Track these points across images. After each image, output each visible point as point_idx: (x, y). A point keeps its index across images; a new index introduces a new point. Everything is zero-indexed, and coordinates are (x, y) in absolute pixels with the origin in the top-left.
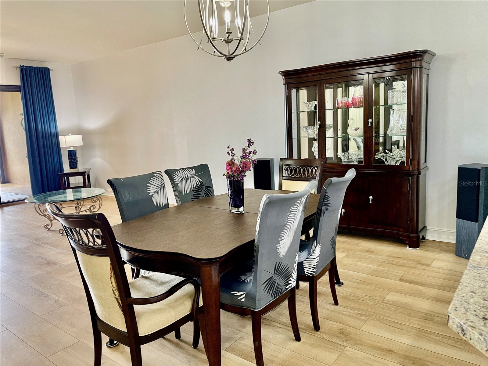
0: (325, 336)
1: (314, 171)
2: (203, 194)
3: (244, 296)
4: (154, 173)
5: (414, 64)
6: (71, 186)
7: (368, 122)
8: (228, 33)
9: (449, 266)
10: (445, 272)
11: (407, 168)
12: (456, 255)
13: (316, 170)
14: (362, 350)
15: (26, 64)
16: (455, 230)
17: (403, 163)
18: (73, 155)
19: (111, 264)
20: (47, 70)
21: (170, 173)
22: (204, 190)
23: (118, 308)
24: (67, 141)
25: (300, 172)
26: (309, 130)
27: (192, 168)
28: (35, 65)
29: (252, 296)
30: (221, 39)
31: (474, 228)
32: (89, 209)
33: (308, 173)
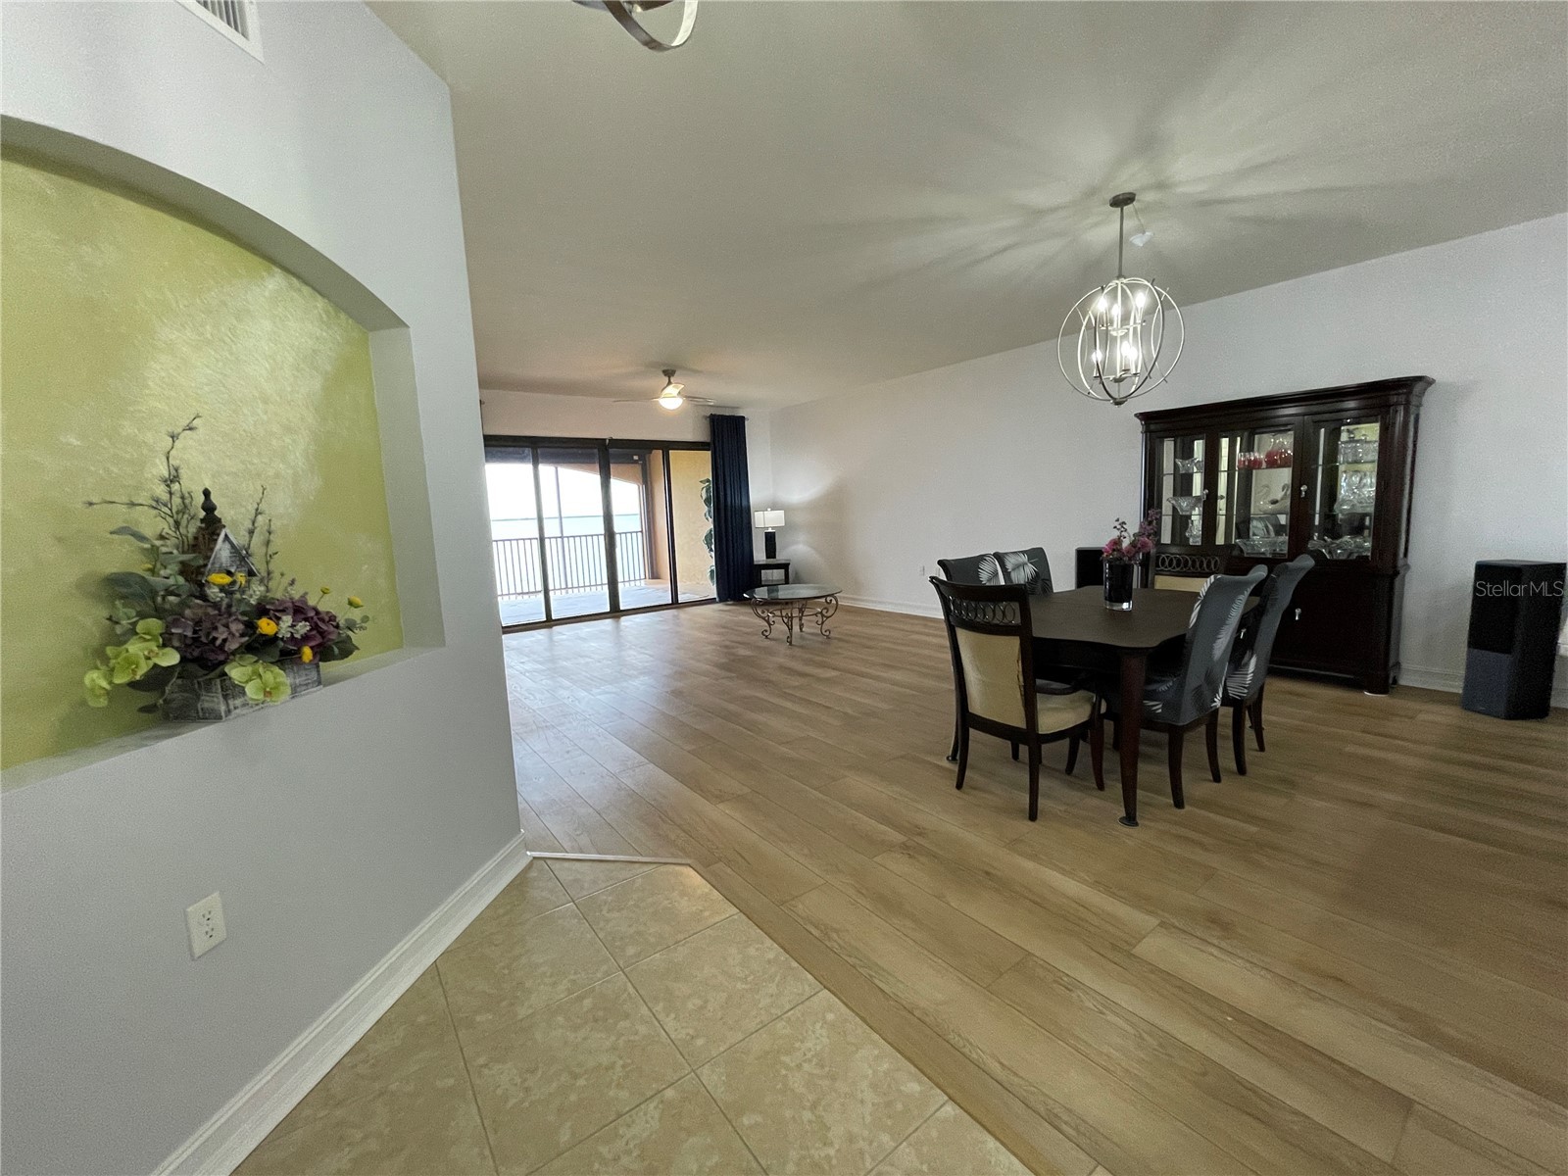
1: (1213, 563)
2: (1039, 589)
3: (1160, 706)
5: (1394, 399)
6: (763, 582)
7: (1302, 490)
8: (1124, 370)
11: (1373, 565)
12: (1465, 709)
13: (1217, 562)
15: (717, 412)
17: (1364, 557)
18: (770, 539)
19: (1021, 644)
20: (742, 419)
21: (999, 557)
22: (1039, 584)
23: (1019, 696)
24: (764, 520)
25: (1186, 565)
26: (1184, 503)
27: (1023, 552)
28: (727, 413)
29: (1174, 706)
30: (1108, 377)
31: (1501, 664)
32: (821, 613)
33: (1201, 565)
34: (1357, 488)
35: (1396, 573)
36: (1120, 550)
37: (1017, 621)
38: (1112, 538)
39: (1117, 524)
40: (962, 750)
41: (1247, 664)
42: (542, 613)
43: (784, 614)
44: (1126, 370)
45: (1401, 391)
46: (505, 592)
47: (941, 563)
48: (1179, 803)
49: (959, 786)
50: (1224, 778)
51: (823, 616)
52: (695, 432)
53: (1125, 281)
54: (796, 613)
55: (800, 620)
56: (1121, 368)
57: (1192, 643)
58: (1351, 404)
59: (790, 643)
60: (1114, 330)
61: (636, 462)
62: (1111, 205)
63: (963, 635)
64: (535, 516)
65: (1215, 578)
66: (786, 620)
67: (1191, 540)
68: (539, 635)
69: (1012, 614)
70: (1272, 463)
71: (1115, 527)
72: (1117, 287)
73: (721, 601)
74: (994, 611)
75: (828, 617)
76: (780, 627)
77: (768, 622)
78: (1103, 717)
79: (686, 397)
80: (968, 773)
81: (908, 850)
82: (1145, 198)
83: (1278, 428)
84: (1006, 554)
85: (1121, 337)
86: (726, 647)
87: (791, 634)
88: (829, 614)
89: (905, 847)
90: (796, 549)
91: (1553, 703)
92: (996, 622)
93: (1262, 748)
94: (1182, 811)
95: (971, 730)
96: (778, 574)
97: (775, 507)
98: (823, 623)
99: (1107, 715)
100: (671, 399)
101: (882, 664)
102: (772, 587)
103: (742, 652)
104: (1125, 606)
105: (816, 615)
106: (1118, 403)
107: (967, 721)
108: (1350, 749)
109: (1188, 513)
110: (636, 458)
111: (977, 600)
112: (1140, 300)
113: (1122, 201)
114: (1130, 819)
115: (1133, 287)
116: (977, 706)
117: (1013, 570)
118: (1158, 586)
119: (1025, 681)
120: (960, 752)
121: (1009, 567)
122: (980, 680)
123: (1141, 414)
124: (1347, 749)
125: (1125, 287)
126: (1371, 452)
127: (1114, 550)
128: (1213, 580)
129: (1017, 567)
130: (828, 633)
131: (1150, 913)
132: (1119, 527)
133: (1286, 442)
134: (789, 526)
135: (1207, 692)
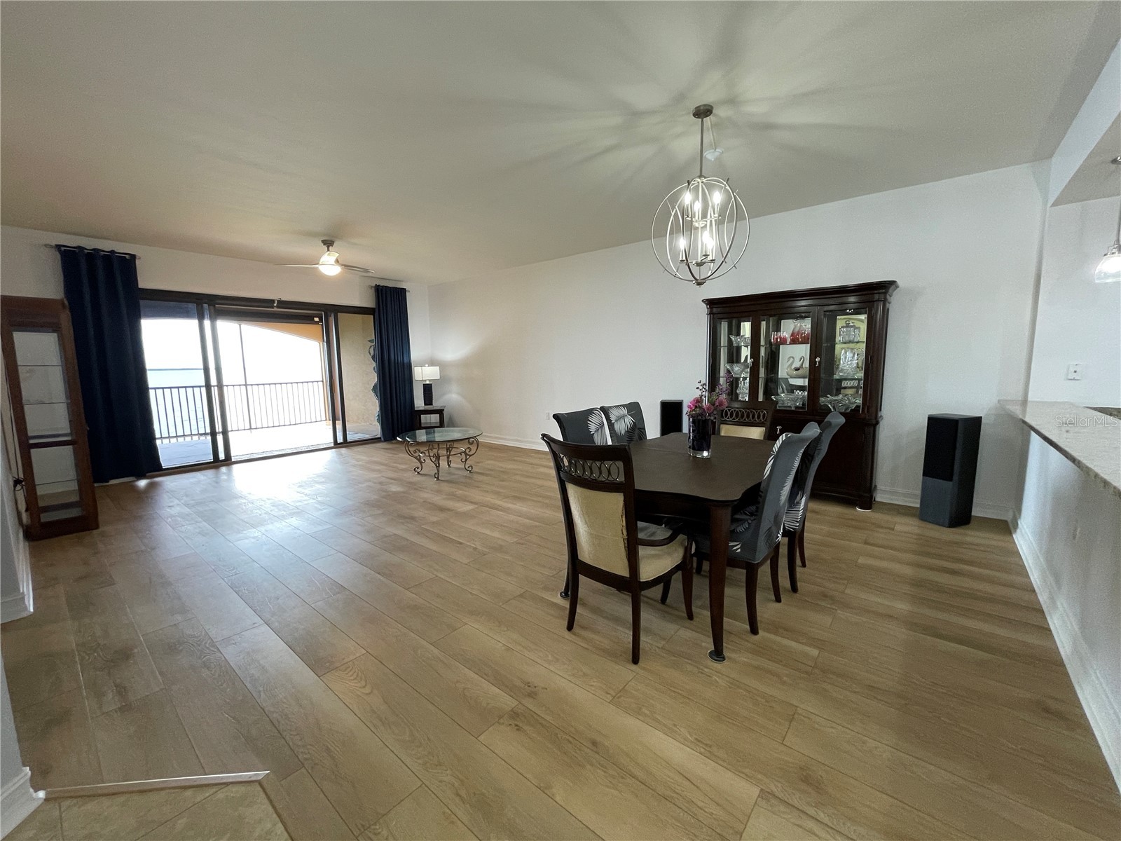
0: (806, 599)
1: (762, 415)
2: (636, 437)
3: (739, 546)
4: (592, 409)
5: (876, 297)
6: (423, 425)
7: (816, 362)
8: (704, 255)
9: (916, 530)
10: (915, 537)
11: (863, 416)
12: (922, 520)
13: (764, 414)
14: (856, 614)
15: (382, 283)
16: (919, 492)
17: (858, 407)
18: (428, 389)
19: (625, 501)
20: (404, 291)
21: (605, 410)
22: (637, 432)
23: (623, 549)
24: (423, 373)
25: (742, 416)
26: (737, 368)
27: (624, 406)
28: (391, 285)
29: (750, 547)
30: (693, 262)
31: (947, 488)
32: (465, 452)
33: (753, 417)
34: (849, 360)
35: (877, 423)
36: (701, 408)
37: (621, 479)
38: (695, 397)
39: (699, 385)
40: (572, 589)
41: (799, 503)
42: (210, 454)
43: (431, 455)
44: (706, 256)
45: (881, 291)
46: (165, 434)
47: (556, 417)
48: (754, 631)
49: (570, 627)
50: (783, 598)
51: (466, 454)
52: (363, 299)
53: (705, 180)
54: (443, 452)
55: (448, 458)
56: (702, 251)
57: (767, 491)
58: (852, 299)
59: (438, 478)
60: (696, 221)
61: (317, 323)
62: (694, 115)
63: (572, 490)
64: (201, 366)
65: (786, 436)
66: (434, 460)
67: (740, 396)
68: (209, 474)
69: (616, 471)
70: (795, 341)
71: (698, 388)
72: (698, 186)
73: (385, 441)
74: (600, 468)
75: (470, 456)
76: (429, 466)
77: (419, 460)
78: (692, 555)
79: (343, 265)
80: (579, 610)
81: (516, 718)
82: (721, 112)
83: (799, 316)
84: (610, 407)
85: (702, 228)
86: (381, 483)
87: (438, 471)
88: (471, 453)
89: (514, 715)
90: (448, 398)
91: (973, 513)
92: (601, 479)
93: (804, 565)
94: (756, 637)
95: (581, 576)
96: (434, 418)
97: (432, 363)
98: (466, 460)
99: (695, 555)
100: (329, 265)
101: (514, 496)
102: (430, 428)
103: (395, 488)
104: (705, 454)
105: (460, 454)
106: (699, 284)
107: (577, 567)
108: (861, 560)
109: (738, 376)
110: (316, 319)
111: (585, 458)
112: (717, 198)
113: (703, 112)
114: (718, 654)
115: (710, 187)
116: (587, 553)
117: (616, 421)
118: (723, 434)
119: (628, 535)
120: (571, 591)
121: (613, 418)
122: (588, 533)
123: (707, 300)
124: (860, 561)
125: (704, 186)
126: (862, 335)
127: (696, 407)
128: (784, 438)
129: (619, 418)
130: (470, 469)
131: (748, 778)
132: (701, 388)
133: (806, 326)
134: (444, 379)
135: (774, 529)
